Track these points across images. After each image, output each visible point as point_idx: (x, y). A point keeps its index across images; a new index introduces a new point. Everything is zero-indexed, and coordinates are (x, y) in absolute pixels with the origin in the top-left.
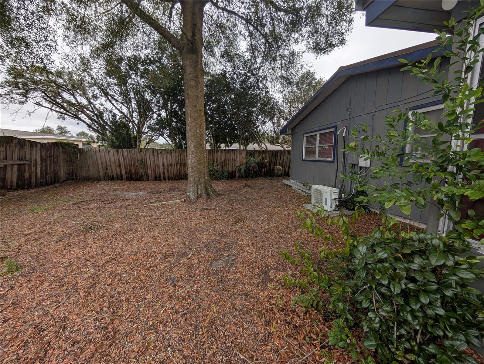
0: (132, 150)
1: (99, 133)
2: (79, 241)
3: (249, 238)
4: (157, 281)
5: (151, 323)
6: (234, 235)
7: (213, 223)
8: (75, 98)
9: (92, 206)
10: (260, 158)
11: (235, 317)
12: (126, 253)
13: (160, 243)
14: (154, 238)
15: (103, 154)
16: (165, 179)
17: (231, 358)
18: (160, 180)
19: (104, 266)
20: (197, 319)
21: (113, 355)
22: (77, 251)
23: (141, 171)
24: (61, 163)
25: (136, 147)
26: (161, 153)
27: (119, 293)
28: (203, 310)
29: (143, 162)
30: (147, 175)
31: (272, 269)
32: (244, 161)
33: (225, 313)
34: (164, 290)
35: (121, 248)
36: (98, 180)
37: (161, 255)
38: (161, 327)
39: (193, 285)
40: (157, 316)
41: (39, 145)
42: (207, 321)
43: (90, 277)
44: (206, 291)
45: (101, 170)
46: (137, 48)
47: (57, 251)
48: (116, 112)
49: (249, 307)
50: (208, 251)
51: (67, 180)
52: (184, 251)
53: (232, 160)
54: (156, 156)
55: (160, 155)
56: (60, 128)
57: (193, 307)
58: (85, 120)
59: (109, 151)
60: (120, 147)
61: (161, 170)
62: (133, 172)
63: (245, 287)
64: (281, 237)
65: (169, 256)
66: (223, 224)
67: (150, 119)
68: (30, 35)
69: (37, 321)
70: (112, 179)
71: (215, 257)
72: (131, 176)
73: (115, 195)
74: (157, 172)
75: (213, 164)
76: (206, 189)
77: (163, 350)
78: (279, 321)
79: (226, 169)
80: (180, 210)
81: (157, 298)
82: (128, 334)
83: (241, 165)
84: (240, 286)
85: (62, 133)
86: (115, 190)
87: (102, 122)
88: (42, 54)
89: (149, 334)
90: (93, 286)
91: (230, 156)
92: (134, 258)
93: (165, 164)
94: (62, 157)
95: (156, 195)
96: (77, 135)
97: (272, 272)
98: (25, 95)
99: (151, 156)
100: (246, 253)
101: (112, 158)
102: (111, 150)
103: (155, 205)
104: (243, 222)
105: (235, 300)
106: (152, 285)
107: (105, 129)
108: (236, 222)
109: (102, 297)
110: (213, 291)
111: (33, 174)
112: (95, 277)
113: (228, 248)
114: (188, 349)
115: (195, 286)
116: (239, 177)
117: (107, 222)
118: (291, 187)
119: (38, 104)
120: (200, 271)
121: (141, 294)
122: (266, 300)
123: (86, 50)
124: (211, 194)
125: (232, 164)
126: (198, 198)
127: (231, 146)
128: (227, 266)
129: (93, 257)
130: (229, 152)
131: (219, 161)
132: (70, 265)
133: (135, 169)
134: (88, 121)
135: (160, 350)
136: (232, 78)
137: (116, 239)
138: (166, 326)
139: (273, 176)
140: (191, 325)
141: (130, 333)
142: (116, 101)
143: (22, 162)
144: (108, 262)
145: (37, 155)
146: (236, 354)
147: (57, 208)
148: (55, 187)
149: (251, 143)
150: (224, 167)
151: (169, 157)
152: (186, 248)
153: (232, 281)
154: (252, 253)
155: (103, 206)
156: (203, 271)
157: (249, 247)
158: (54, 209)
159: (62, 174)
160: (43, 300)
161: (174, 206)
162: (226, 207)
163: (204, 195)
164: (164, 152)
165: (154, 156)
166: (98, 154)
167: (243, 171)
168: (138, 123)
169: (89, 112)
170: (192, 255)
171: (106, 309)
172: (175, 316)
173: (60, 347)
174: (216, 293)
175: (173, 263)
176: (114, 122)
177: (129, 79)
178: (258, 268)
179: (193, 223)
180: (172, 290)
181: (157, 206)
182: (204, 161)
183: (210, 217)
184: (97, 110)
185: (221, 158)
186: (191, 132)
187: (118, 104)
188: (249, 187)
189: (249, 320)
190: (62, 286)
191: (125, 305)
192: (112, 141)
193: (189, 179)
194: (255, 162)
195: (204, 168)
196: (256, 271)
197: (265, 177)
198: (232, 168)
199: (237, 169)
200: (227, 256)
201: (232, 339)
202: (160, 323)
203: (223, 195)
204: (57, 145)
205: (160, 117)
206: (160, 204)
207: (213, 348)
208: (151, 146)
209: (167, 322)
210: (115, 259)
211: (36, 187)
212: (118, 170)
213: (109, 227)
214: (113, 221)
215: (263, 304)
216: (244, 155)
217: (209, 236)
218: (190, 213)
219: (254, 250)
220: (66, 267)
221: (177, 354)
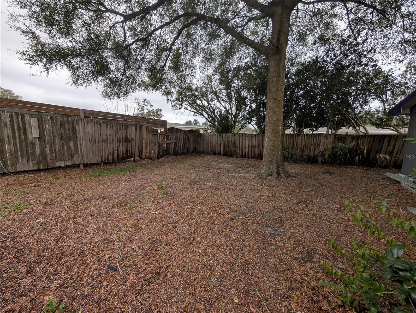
0: (229, 134)
1: (212, 123)
2: (191, 188)
3: (305, 219)
4: (222, 223)
5: (211, 244)
6: (292, 213)
7: (275, 199)
8: (202, 102)
9: (200, 169)
10: (353, 144)
11: (264, 269)
12: (210, 201)
13: (231, 201)
14: (228, 197)
15: (212, 137)
16: (248, 157)
17: (251, 290)
18: (245, 158)
19: (198, 204)
20: (238, 256)
21: (190, 249)
22: (188, 193)
23: (233, 149)
24: (192, 142)
25: (231, 132)
26: (248, 137)
27: (201, 221)
28: (243, 253)
29: (235, 144)
30: (236, 153)
31: (318, 254)
32: (330, 146)
33: (258, 263)
34: (224, 230)
35: (208, 198)
36: (208, 154)
37: (228, 209)
38: (215, 249)
39: (243, 235)
40: (216, 242)
41: (183, 132)
42: (243, 261)
43: (191, 208)
44: (250, 243)
45: (210, 147)
46: (240, 59)
47: (181, 190)
48: (222, 108)
49: (280, 269)
50: (263, 218)
51: (193, 152)
52: (244, 211)
53: (315, 144)
54: (244, 139)
55: (247, 139)
56: (195, 121)
57: (238, 248)
58: (205, 115)
59: (215, 135)
60: (222, 132)
61: (247, 149)
62: (228, 150)
63: (283, 255)
64: (347, 231)
65: (233, 211)
66: (285, 201)
67: (244, 111)
68: (186, 72)
69: (168, 219)
70: (215, 154)
71: (267, 224)
72: (226, 153)
73: (214, 165)
74: (244, 152)
75: (293, 147)
76: (278, 169)
77: (213, 260)
78: (304, 294)
79: (307, 153)
80: (251, 182)
81: (219, 233)
82: (199, 243)
83: (325, 150)
84: (279, 252)
85: (196, 123)
86: (215, 161)
87: (213, 116)
88: (189, 81)
89: (209, 249)
90: (191, 212)
91: (312, 141)
92: (213, 205)
93: (250, 145)
94: (192, 138)
95: (239, 168)
96: (203, 124)
97: (318, 256)
98: (181, 105)
99: (241, 139)
100: (296, 231)
101: (216, 140)
102: (216, 134)
103: (236, 175)
104: (306, 205)
105: (270, 259)
106: (218, 224)
107: (214, 120)
108: (299, 203)
109: (193, 219)
110: (256, 245)
111: (179, 148)
112: (192, 208)
113: (281, 221)
114: (226, 268)
115: (244, 236)
116: (322, 162)
117: (206, 180)
118: (400, 182)
119: (186, 109)
120: (251, 229)
121: (211, 226)
122: (299, 273)
123: (210, 72)
124: (282, 174)
125: (315, 149)
126: (269, 175)
127: (316, 130)
128: (275, 234)
129: (194, 198)
130: (312, 136)
131: (299, 145)
132: (184, 199)
133: (229, 148)
134: (206, 116)
135: (211, 259)
136: (325, 61)
137: (207, 192)
138: (219, 250)
139: (373, 166)
140: (232, 257)
141: (200, 243)
142: (223, 100)
143: (176, 141)
144: (200, 203)
145: (182, 137)
146: (255, 290)
147: (186, 168)
148: (187, 156)
149: (345, 126)
150: (304, 152)
151: (254, 140)
152: (246, 210)
153: (273, 245)
154: (303, 233)
155: (206, 170)
156: (253, 230)
157: (302, 227)
158: (184, 168)
159: (191, 149)
160: (172, 211)
161: (249, 179)
162: (293, 188)
163: (275, 174)
164: (250, 136)
165: (243, 139)
166: (209, 137)
167: (326, 156)
168: (235, 115)
169: (208, 110)
170: (249, 216)
171: (193, 226)
172: (225, 247)
173: (173, 234)
174: (257, 248)
175: (235, 217)
176: (220, 115)
177: (233, 83)
178: (304, 247)
179: (258, 194)
180: (228, 232)
181: (237, 177)
182: (278, 145)
183: (274, 193)
184: (212, 108)
185: (302, 142)
186: (269, 120)
187: (224, 103)
188: (330, 174)
189: (275, 277)
190: (179, 207)
191: (202, 228)
192: (218, 129)
193: (263, 158)
194: (345, 148)
195: (278, 151)
196: (301, 248)
197: (358, 166)
198: (314, 152)
199: (320, 154)
200: (277, 227)
201: (256, 280)
202: (216, 246)
203: (295, 177)
204: (191, 131)
205: (251, 108)
206: (239, 175)
207: (241, 277)
208: (242, 132)
209: (219, 248)
210: (204, 202)
211: (180, 155)
212: (219, 148)
213: (206, 184)
214: (209, 181)
215: (295, 274)
216: (331, 140)
217: (267, 207)
218: (259, 186)
219: (307, 232)
220: (182, 199)
221: (219, 266)
